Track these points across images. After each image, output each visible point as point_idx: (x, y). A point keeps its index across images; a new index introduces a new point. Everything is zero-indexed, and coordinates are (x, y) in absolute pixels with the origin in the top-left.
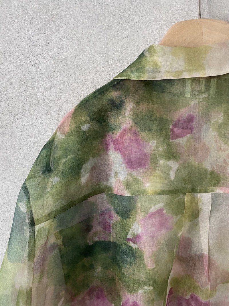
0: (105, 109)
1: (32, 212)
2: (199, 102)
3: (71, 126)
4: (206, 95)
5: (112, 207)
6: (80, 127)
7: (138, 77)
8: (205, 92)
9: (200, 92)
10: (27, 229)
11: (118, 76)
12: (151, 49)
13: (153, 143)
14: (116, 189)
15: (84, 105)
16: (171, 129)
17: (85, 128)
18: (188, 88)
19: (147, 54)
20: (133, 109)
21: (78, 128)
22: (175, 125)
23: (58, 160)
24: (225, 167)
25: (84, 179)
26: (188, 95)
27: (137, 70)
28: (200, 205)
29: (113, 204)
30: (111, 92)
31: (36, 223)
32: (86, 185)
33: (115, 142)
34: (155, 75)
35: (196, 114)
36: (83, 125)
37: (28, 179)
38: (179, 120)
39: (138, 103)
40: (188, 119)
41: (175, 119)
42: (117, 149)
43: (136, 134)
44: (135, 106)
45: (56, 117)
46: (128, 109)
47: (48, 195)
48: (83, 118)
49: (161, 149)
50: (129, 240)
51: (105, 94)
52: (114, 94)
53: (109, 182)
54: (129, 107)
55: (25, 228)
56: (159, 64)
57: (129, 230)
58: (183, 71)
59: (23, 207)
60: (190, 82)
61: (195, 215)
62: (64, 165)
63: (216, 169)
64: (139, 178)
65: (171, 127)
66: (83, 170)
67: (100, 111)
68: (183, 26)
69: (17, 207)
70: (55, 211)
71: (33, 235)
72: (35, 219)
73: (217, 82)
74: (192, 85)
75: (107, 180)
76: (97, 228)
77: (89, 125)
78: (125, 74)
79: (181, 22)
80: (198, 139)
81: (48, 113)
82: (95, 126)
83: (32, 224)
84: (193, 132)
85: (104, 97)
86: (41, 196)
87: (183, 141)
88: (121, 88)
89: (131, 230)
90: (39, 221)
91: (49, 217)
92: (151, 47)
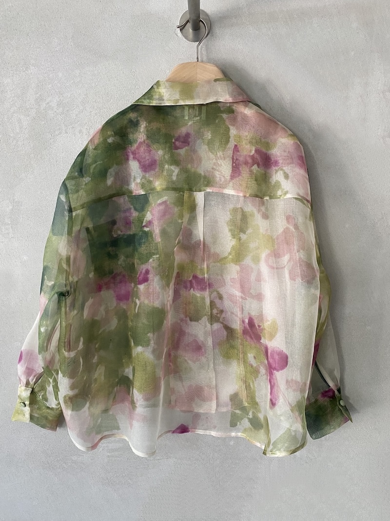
0: (126, 126)
1: (70, 202)
2: (194, 123)
3: (99, 139)
4: (198, 118)
5: (132, 207)
6: (106, 139)
7: (149, 103)
8: (198, 116)
9: (195, 116)
10: (66, 214)
11: (136, 102)
12: (158, 84)
13: (160, 152)
14: (135, 191)
15: (110, 123)
16: (174, 143)
17: (110, 140)
18: (186, 112)
19: (155, 86)
20: (146, 127)
21: (105, 140)
22: (176, 140)
23: (90, 165)
24: (213, 172)
25: (109, 181)
26: (187, 118)
27: (148, 99)
28: (197, 201)
29: (132, 204)
30: (130, 113)
31: (73, 210)
32: (111, 187)
33: (134, 153)
34: (160, 102)
35: (192, 132)
36: (109, 138)
37: (68, 178)
38: (179, 136)
39: (150, 122)
40: (186, 135)
41: (176, 135)
42: (134, 158)
43: (148, 146)
44: (147, 124)
45: (86, 135)
46: (142, 126)
47: (82, 190)
48: (109, 133)
49: (166, 157)
50: (144, 226)
51: (126, 115)
52: (132, 115)
53: (130, 186)
54: (143, 126)
55: (65, 212)
56: (162, 94)
57: (144, 220)
58: (178, 100)
59: (63, 198)
60: (187, 108)
61: (193, 208)
62: (94, 169)
63: (207, 174)
64: (151, 179)
65: (173, 141)
66: (108, 174)
67: (121, 128)
68: (184, 66)
69: (59, 198)
70: (87, 202)
71: (71, 217)
72: (72, 207)
73: (206, 108)
74: (189, 111)
75: (128, 185)
76: (120, 224)
77: (113, 138)
78: (140, 100)
79: (182, 64)
80: (194, 151)
81: (80, 131)
82: (118, 139)
83: (70, 210)
84: (190, 145)
85: (125, 117)
86: (77, 191)
87: (182, 152)
88: (137, 111)
89: (145, 219)
90: (76, 209)
91: (82, 206)
92: (158, 82)
